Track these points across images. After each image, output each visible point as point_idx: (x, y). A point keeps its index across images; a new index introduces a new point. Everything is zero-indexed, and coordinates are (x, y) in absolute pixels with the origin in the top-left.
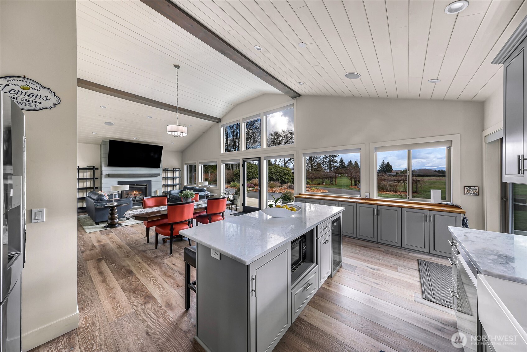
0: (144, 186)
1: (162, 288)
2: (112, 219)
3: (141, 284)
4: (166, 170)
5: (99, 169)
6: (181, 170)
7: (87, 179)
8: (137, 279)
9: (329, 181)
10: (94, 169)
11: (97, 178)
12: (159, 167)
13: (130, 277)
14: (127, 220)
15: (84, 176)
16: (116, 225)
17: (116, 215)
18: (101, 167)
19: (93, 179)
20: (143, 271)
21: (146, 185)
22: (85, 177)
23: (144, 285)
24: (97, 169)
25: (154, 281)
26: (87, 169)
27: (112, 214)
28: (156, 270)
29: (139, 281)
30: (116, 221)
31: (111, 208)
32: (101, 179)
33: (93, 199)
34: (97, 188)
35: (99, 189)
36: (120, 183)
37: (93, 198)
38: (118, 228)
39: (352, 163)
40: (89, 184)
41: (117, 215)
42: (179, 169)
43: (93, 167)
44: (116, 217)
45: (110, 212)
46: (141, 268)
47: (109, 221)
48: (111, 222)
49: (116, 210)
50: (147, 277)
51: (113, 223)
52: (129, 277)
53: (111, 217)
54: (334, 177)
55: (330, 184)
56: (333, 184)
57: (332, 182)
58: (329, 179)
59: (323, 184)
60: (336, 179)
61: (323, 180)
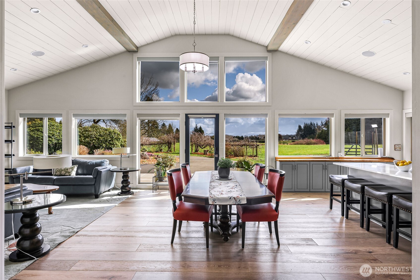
6: (14, 127)
27: (31, 225)
48: (32, 244)
53: (31, 231)
54: (173, 143)
55: (168, 151)
56: (171, 151)
57: (170, 149)
58: (167, 145)
59: (161, 152)
60: (174, 145)
61: (160, 146)
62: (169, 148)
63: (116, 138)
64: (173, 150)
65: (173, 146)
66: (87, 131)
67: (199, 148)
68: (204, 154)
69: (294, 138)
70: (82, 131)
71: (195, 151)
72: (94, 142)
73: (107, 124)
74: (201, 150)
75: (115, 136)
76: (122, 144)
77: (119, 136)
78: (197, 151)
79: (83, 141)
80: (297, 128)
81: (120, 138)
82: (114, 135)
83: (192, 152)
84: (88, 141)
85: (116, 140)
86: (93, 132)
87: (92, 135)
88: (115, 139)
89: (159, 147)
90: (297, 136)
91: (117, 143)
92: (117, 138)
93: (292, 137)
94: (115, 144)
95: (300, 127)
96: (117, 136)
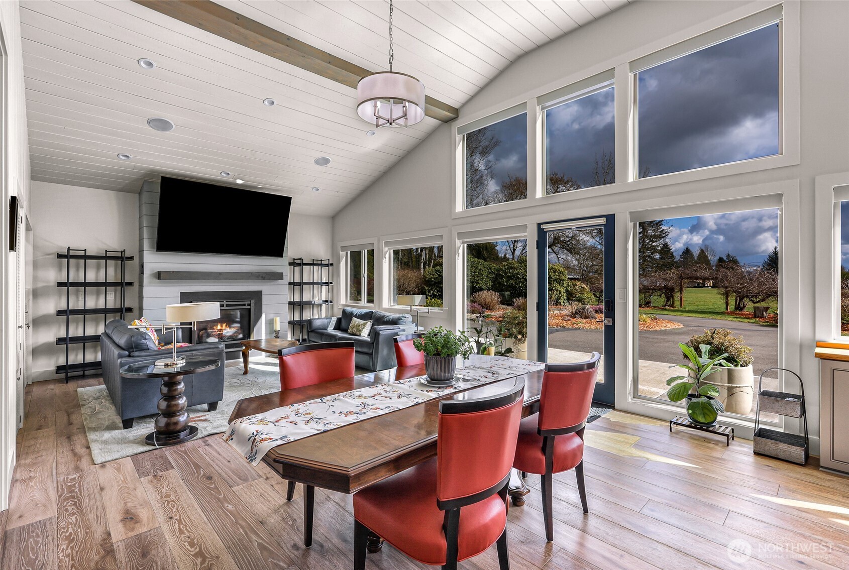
0: (245, 305)
2: (171, 413)
4: (297, 263)
5: (136, 259)
6: (332, 265)
7: (106, 284)
9: (663, 299)
10: (122, 258)
11: (130, 284)
12: (281, 255)
14: (209, 411)
15: (97, 277)
16: (182, 435)
17: (182, 401)
18: (141, 251)
19: (122, 285)
21: (249, 305)
22: (102, 279)
24: (131, 258)
26: (106, 257)
27: (170, 397)
30: (182, 418)
31: (166, 379)
32: (141, 285)
33: (118, 346)
34: (130, 310)
35: (136, 312)
36: (186, 297)
37: (117, 341)
38: (189, 445)
39: (692, 255)
40: (111, 300)
41: (185, 398)
42: (327, 262)
43: (122, 252)
44: (182, 409)
45: (165, 390)
47: (163, 421)
48: (168, 424)
49: (183, 384)
51: (172, 428)
53: (169, 406)
54: (677, 289)
55: (666, 305)
56: (672, 306)
57: (671, 300)
58: (663, 293)
59: (648, 307)
60: (681, 293)
61: (647, 294)
62: (668, 300)
63: (556, 280)
64: (677, 303)
65: (677, 295)
66: (512, 268)
67: (746, 301)
68: (755, 316)
70: (505, 268)
71: (736, 308)
72: (521, 285)
73: (558, 256)
74: (749, 306)
75: (554, 276)
76: (569, 289)
77: (562, 275)
78: (741, 309)
79: (506, 284)
81: (564, 278)
82: (553, 274)
83: (727, 309)
84: (512, 284)
85: (557, 283)
86: (520, 269)
87: (518, 274)
88: (554, 281)
89: (645, 297)
91: (559, 288)
92: (558, 278)
94: (554, 288)
96: (559, 275)
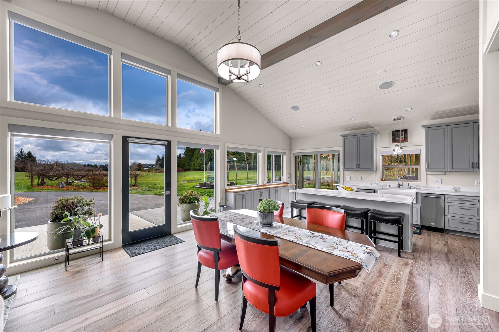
1: (397, 272)
3: (408, 286)
8: (407, 292)
13: (411, 299)
20: (392, 295)
23: (406, 283)
25: (395, 280)
28: (381, 285)
29: (407, 289)
46: (389, 299)
50: (396, 287)
52: (412, 301)
68: (59, 188)
69: (153, 167)
71: (39, 184)
78: (43, 185)
80: (156, 158)
90: (156, 165)
93: (152, 165)
95: (158, 157)
